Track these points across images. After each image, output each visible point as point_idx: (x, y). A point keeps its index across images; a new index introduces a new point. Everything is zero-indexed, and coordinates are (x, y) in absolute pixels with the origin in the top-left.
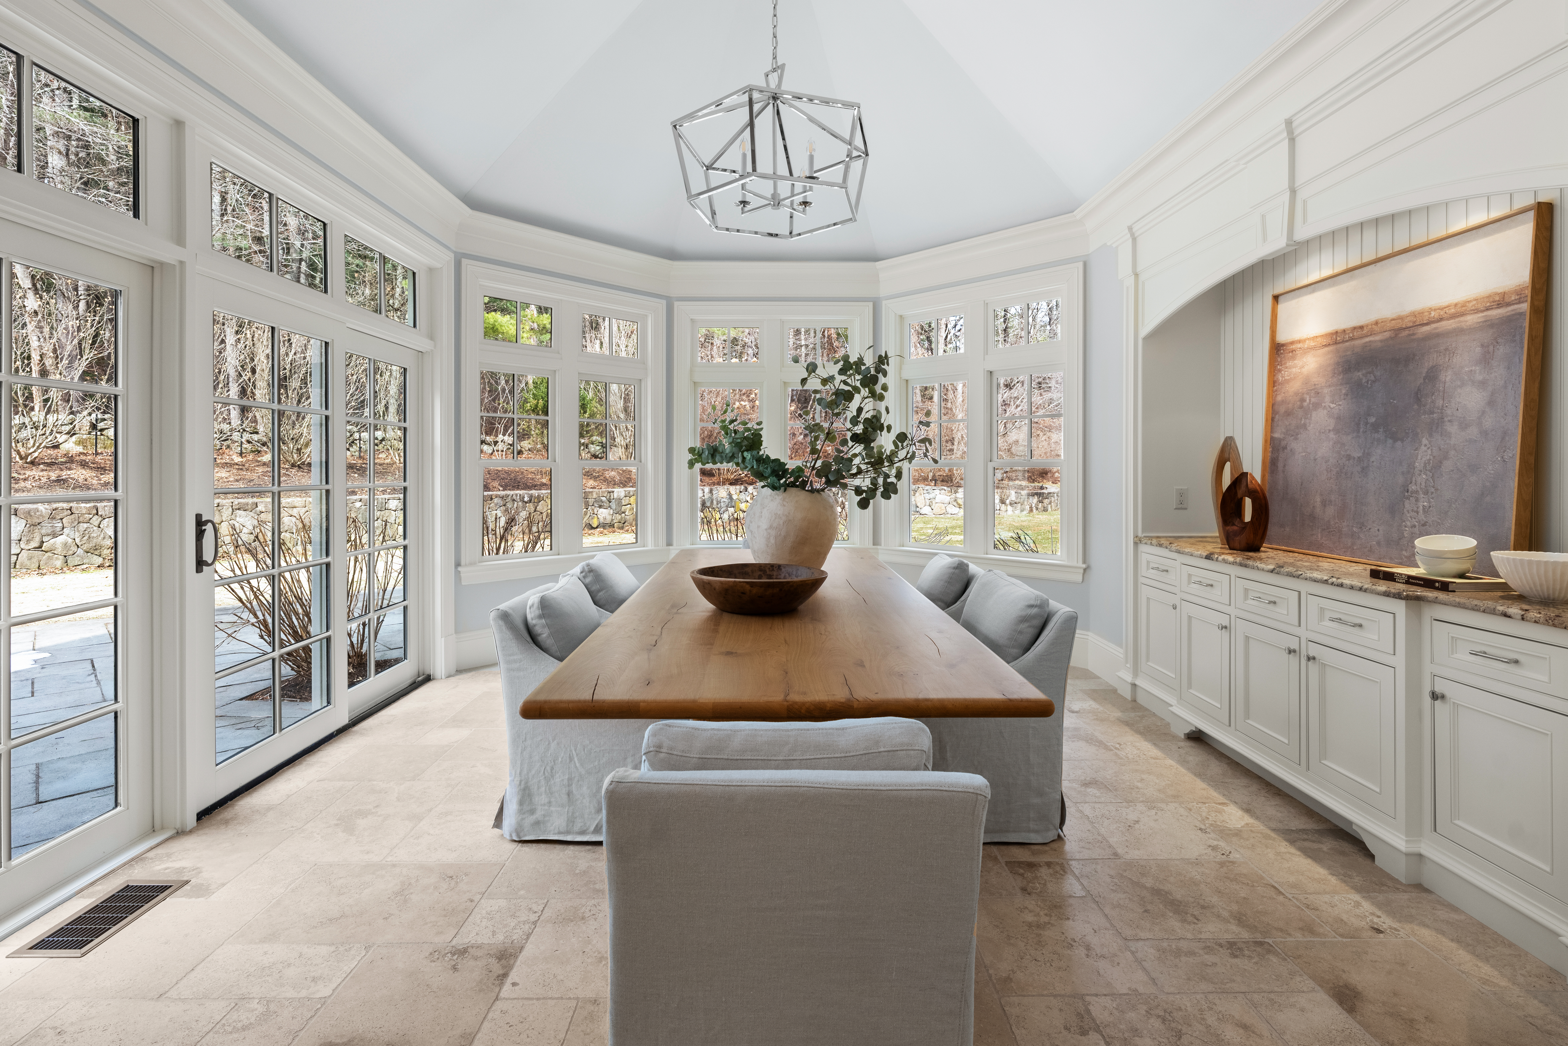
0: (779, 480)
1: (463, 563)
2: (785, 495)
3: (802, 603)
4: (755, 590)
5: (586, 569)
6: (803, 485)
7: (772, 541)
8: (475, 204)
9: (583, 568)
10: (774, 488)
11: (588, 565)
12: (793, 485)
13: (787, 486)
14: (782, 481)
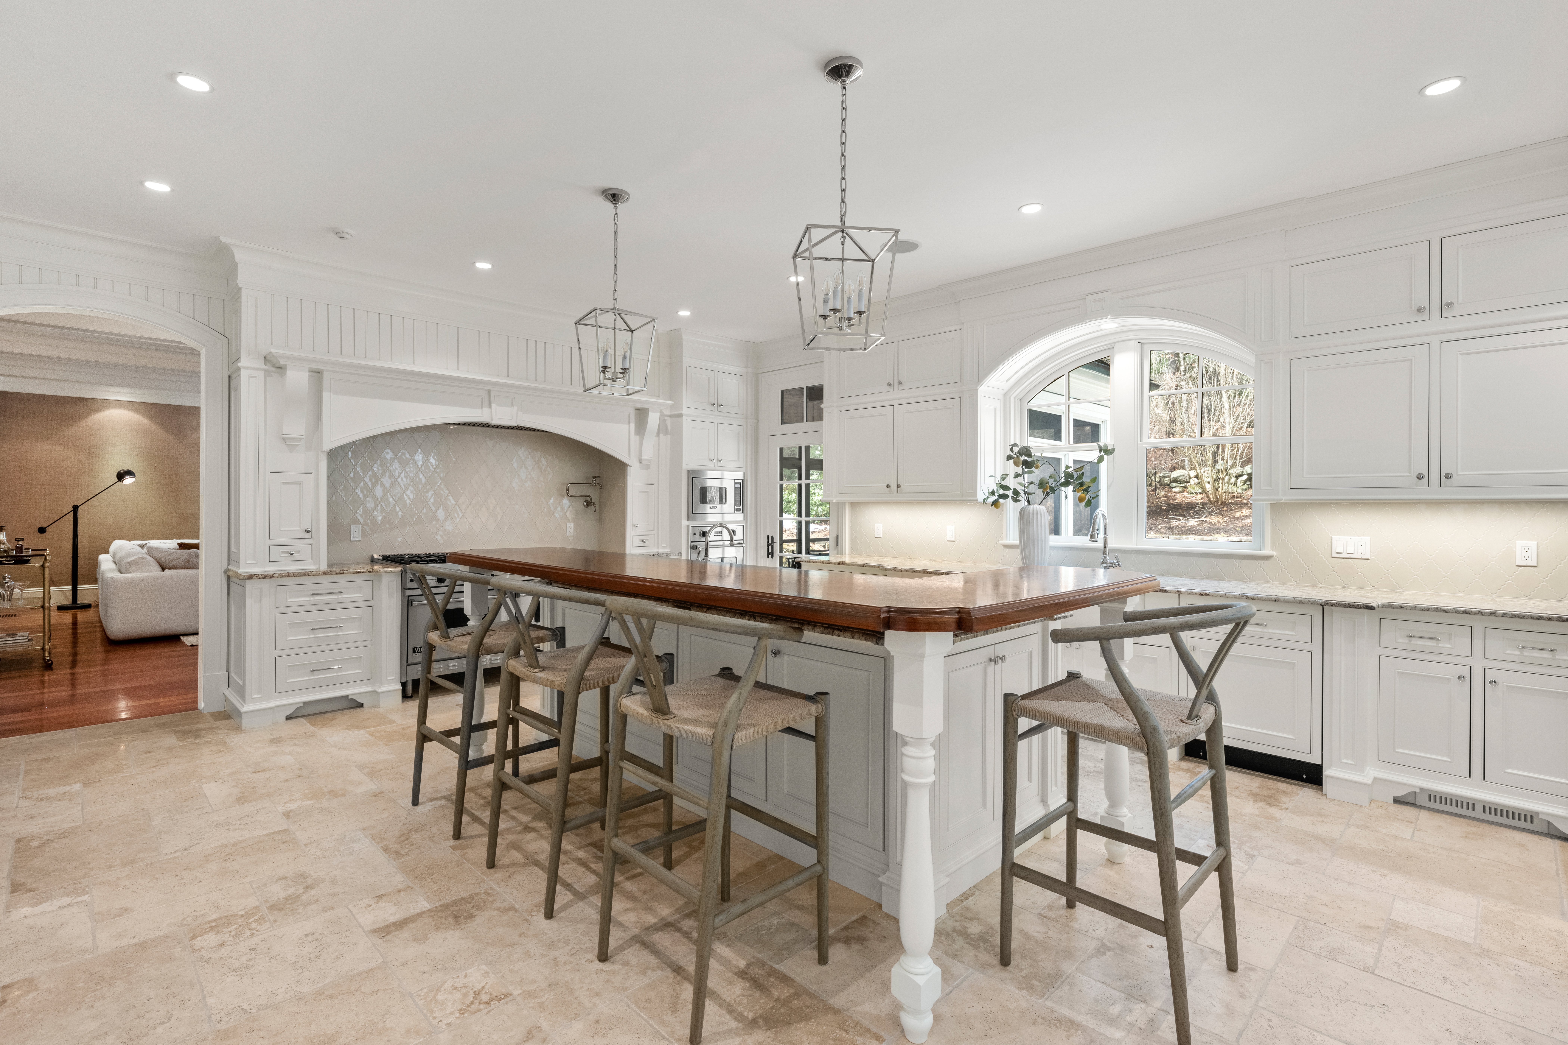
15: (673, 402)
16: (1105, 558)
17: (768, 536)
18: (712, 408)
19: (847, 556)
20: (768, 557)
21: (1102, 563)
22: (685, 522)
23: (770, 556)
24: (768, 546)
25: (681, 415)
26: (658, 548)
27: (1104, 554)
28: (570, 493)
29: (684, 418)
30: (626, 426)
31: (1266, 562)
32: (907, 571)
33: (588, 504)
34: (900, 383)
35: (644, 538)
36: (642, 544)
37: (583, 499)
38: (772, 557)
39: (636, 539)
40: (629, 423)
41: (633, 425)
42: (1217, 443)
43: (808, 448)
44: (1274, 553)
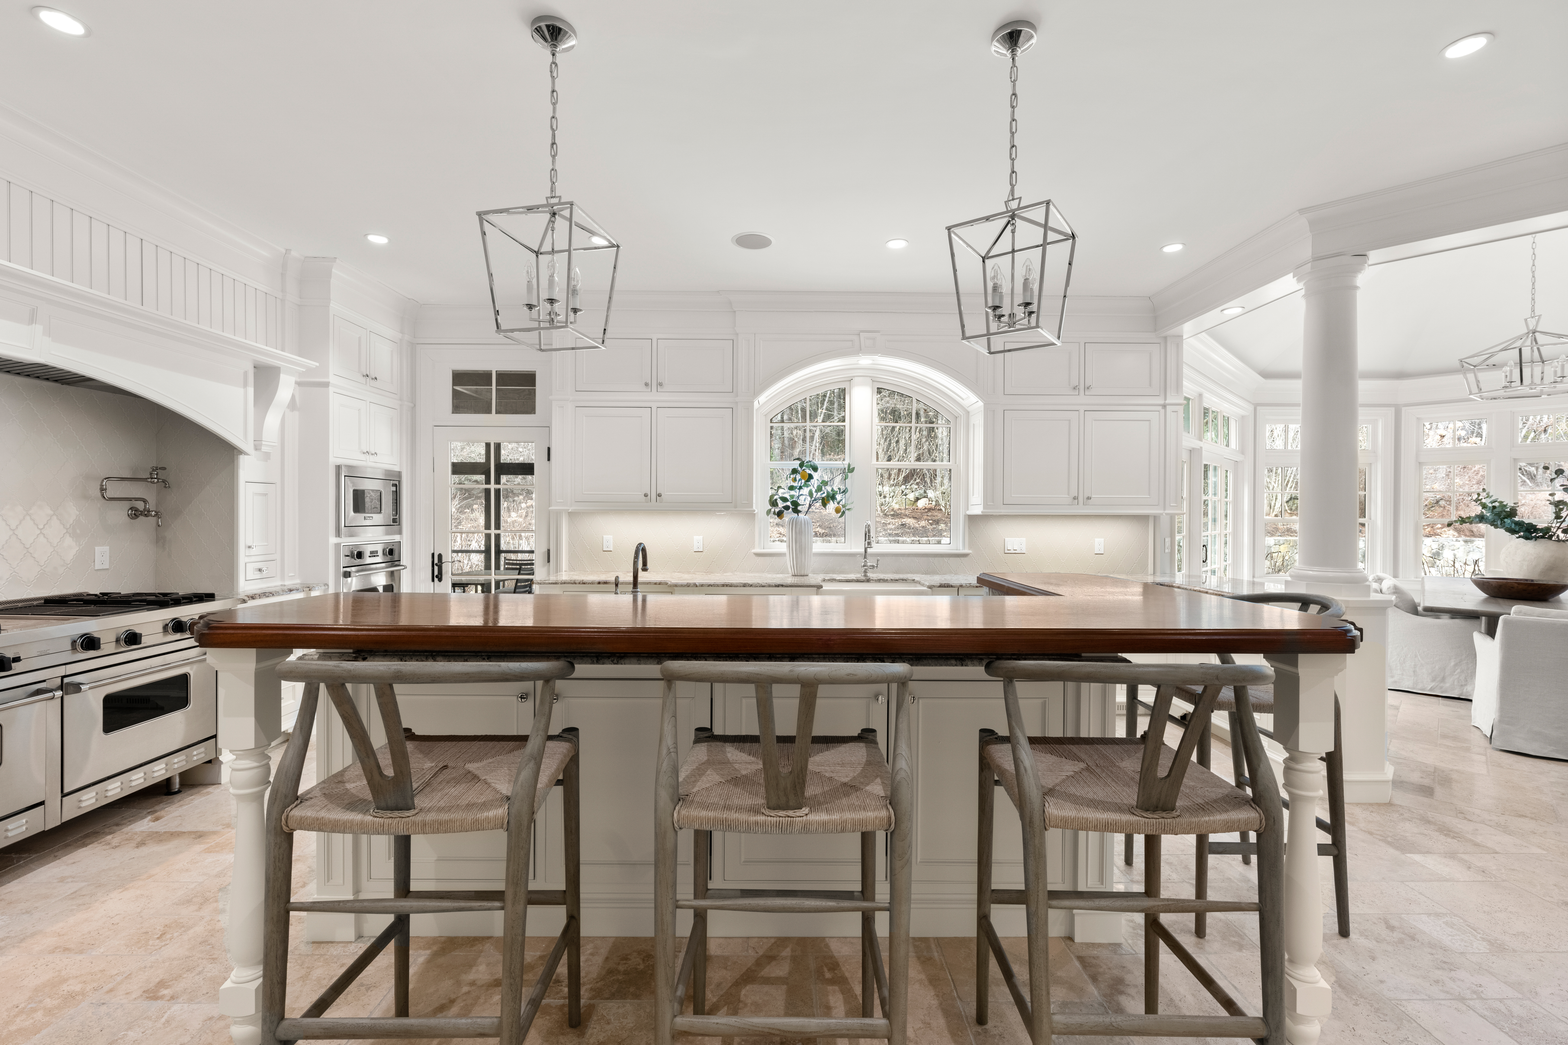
0: (1531, 534)
1: (1256, 576)
2: (1535, 542)
3: (1553, 597)
4: (1520, 587)
5: (1376, 578)
6: (1550, 537)
7: (1525, 568)
8: (1267, 375)
9: (1374, 577)
10: (1527, 538)
11: (1377, 576)
12: (1542, 537)
13: (1536, 538)
14: (1533, 535)
15: (317, 364)
16: (865, 561)
17: (433, 555)
18: (363, 380)
19: (564, 573)
20: (433, 580)
21: (864, 566)
22: (333, 540)
23: (436, 579)
24: (433, 566)
25: (326, 385)
26: (283, 578)
27: (865, 558)
28: (108, 494)
29: (331, 389)
30: (242, 390)
31: (965, 559)
32: (702, 585)
33: (135, 514)
34: (661, 384)
35: (259, 565)
36: (258, 575)
37: (127, 505)
38: (440, 580)
39: (251, 568)
40: (245, 385)
41: (251, 390)
42: (900, 467)
43: (498, 446)
44: (970, 551)
